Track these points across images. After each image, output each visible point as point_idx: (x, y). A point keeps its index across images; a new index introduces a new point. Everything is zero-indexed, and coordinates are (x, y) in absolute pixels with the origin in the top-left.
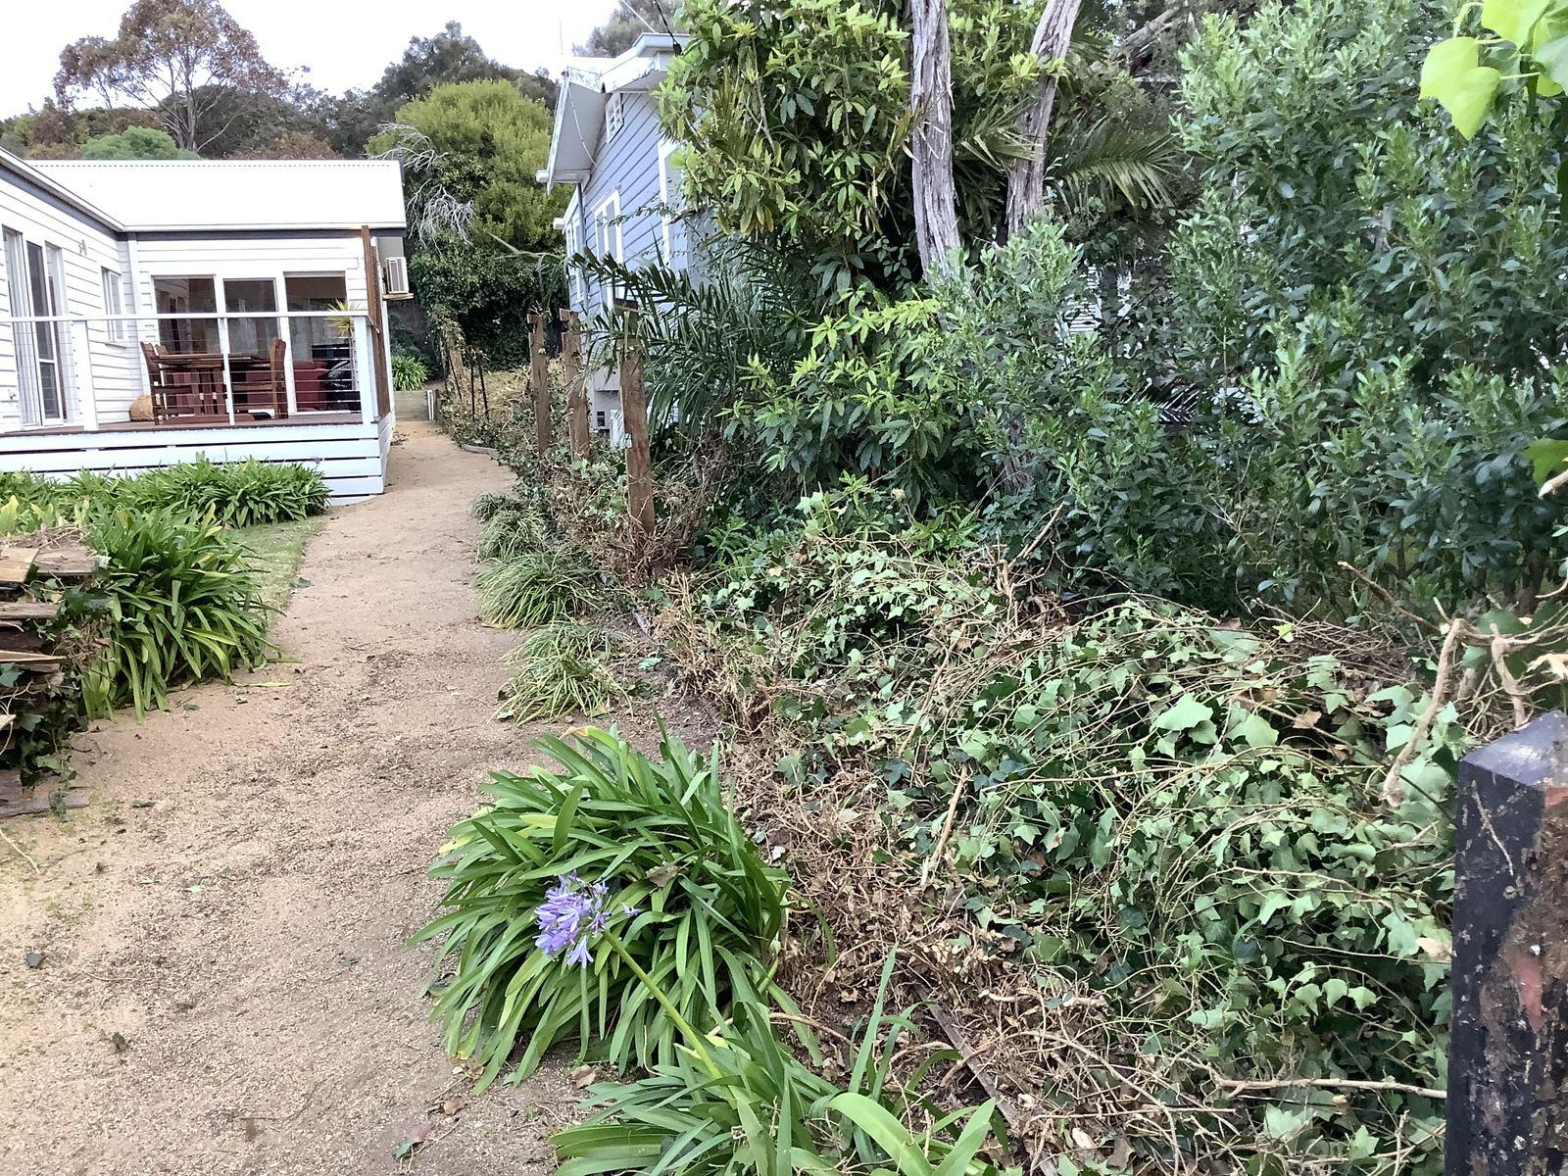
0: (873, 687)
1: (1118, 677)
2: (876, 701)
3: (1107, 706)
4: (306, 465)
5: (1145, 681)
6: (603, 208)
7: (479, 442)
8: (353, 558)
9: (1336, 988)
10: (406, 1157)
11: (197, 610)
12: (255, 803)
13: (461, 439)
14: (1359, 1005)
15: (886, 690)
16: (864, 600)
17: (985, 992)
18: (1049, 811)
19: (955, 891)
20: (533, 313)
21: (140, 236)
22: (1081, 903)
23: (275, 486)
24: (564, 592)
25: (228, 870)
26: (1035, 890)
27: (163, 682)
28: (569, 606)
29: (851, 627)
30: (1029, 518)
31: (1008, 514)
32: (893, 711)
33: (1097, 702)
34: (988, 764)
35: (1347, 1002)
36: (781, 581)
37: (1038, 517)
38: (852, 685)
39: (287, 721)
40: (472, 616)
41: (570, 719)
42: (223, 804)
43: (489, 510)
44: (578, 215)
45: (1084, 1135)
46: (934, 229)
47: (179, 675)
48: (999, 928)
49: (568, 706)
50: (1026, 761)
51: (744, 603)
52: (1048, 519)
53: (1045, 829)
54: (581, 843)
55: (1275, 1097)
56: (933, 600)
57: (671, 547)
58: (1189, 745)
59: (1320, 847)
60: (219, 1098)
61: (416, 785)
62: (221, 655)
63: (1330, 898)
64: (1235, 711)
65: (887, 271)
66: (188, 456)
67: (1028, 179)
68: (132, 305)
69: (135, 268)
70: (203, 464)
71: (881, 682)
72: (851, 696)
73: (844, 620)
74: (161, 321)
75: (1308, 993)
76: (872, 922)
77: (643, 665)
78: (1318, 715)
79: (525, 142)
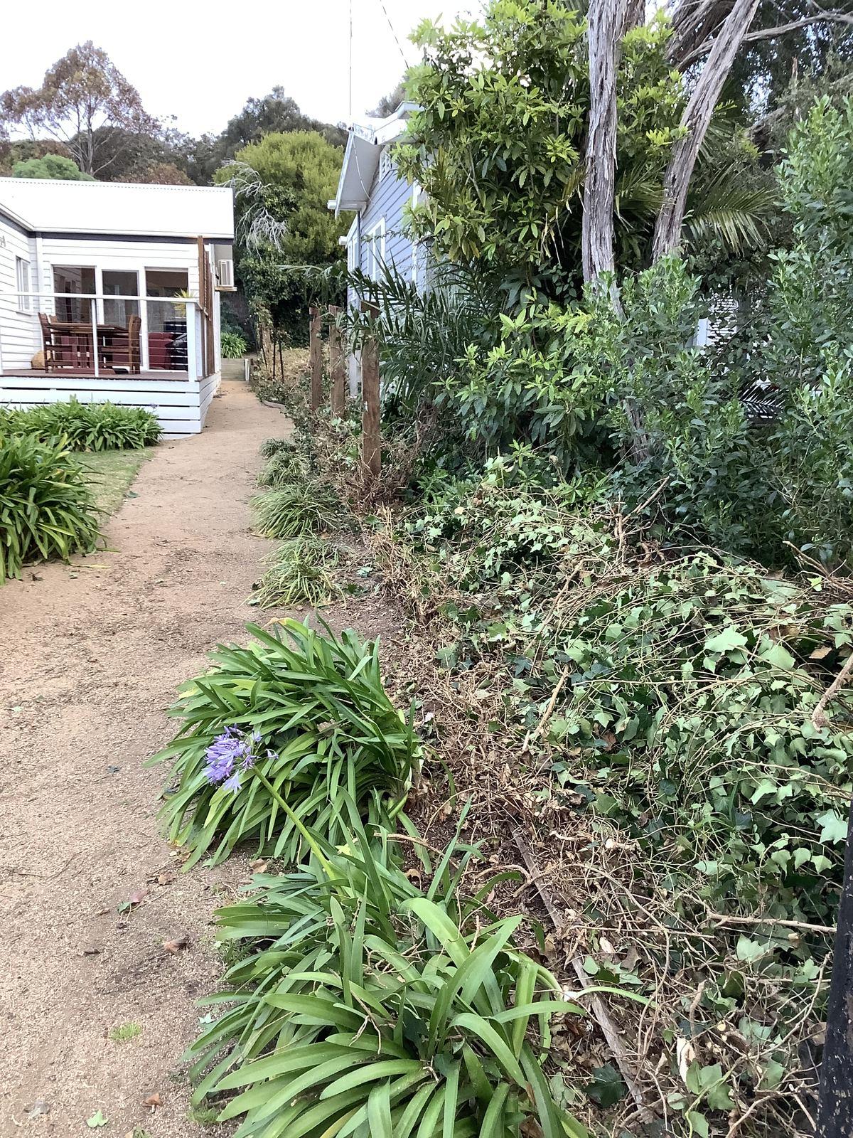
0: (517, 601)
1: (685, 609)
2: (517, 611)
3: (675, 629)
5: (704, 613)
6: (373, 231)
7: (274, 399)
8: (172, 478)
9: (802, 855)
10: (126, 911)
11: (47, 509)
12: (70, 651)
13: (264, 397)
14: (818, 869)
15: (525, 604)
16: (515, 537)
17: (553, 832)
18: (621, 705)
19: (545, 756)
20: (314, 307)
21: (45, 235)
22: (634, 773)
23: (123, 423)
24: (313, 515)
25: (41, 697)
26: (604, 761)
27: (19, 559)
28: (315, 524)
29: (506, 556)
30: (644, 483)
31: (628, 479)
32: (526, 620)
33: (667, 626)
34: (583, 665)
35: (809, 865)
36: (462, 518)
37: (651, 483)
38: (501, 599)
39: (103, 593)
40: (246, 527)
41: (300, 607)
42: (47, 650)
43: (272, 449)
44: (356, 235)
45: (607, 943)
46: (596, 259)
47: (31, 555)
48: (572, 786)
49: (300, 598)
50: (610, 666)
51: (435, 532)
52: (658, 485)
53: (617, 717)
55: (749, 930)
56: (565, 541)
57: (391, 487)
58: (727, 666)
59: (808, 749)
60: (7, 859)
61: (183, 647)
62: (62, 543)
63: (807, 788)
64: (765, 640)
65: (558, 291)
66: (65, 398)
67: (670, 226)
68: (37, 285)
69: (41, 258)
70: (74, 403)
71: (522, 597)
72: (499, 607)
73: (500, 550)
74: (58, 300)
75: (781, 856)
76: (484, 773)
77: (360, 572)
78: (830, 649)
79: (325, 179)
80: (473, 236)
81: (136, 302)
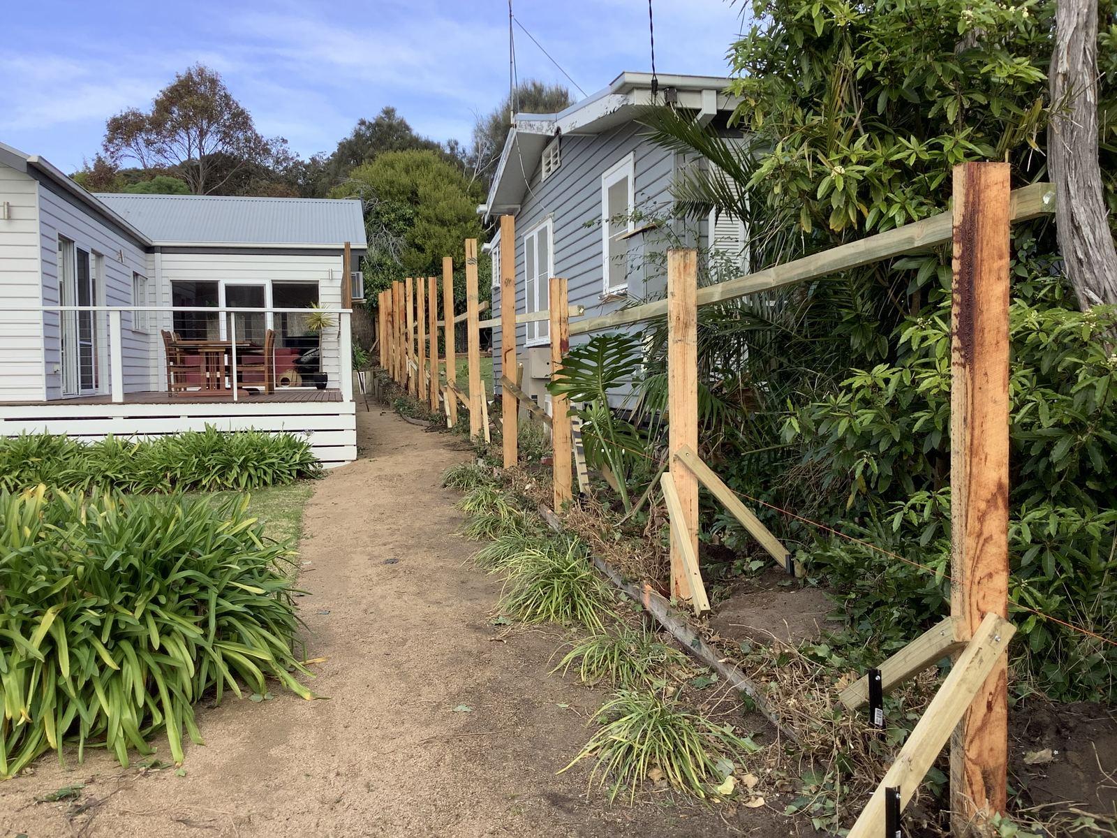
4: (297, 435)
6: (535, 234)
13: (402, 413)
21: (165, 250)
46: (1081, 219)
66: (198, 426)
69: (159, 274)
70: (210, 431)
74: (176, 315)
79: (440, 195)
81: (263, 313)
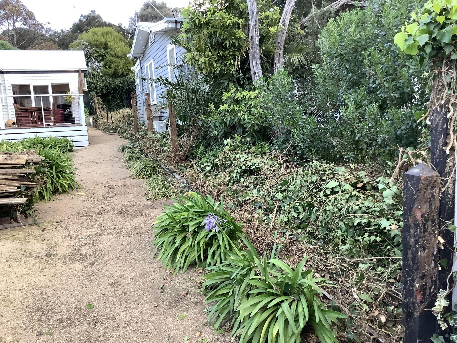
0: (248, 187)
1: (314, 178)
2: (249, 190)
3: (312, 185)
4: (67, 138)
5: (321, 179)
6: (148, 65)
7: (111, 131)
8: (88, 163)
9: (373, 238)
10: (162, 288)
11: (59, 174)
12: (89, 220)
13: (105, 131)
14: (378, 241)
15: (252, 187)
16: (244, 165)
17: (291, 248)
18: (301, 209)
19: (280, 228)
20: (132, 94)
21: (8, 73)
22: (310, 229)
23: (59, 144)
24: (154, 169)
25: (89, 235)
26: (298, 227)
27: (51, 193)
28: (156, 172)
29: (240, 172)
30: (284, 144)
31: (279, 143)
32: (255, 191)
33: (309, 184)
34: (283, 200)
35: (375, 241)
36: (218, 162)
37: (287, 143)
38: (243, 186)
39: (88, 202)
40: (128, 176)
41: (166, 199)
42: (80, 221)
43: (123, 149)
44: (139, 66)
45: (318, 274)
46: (256, 71)
47: (56, 191)
48: (291, 235)
49: (165, 196)
50: (293, 199)
51: (209, 169)
52: (290, 144)
53: (299, 213)
54: (193, 218)
55: (361, 262)
56: (263, 164)
57: (183, 156)
58: (333, 192)
59: (367, 210)
60: (110, 281)
61: (131, 215)
62: (66, 186)
63: (370, 220)
64: (343, 183)
65: (242, 82)
66: (32, 136)
67: (279, 58)
68: (5, 93)
69: (6, 82)
70: (36, 138)
71: (250, 185)
72: (243, 189)
73: (239, 171)
74: (14, 97)
75: (367, 239)
76: (259, 237)
77: (181, 186)
78: (362, 184)
79: (117, 46)
80: (211, 64)
81: (48, 96)
